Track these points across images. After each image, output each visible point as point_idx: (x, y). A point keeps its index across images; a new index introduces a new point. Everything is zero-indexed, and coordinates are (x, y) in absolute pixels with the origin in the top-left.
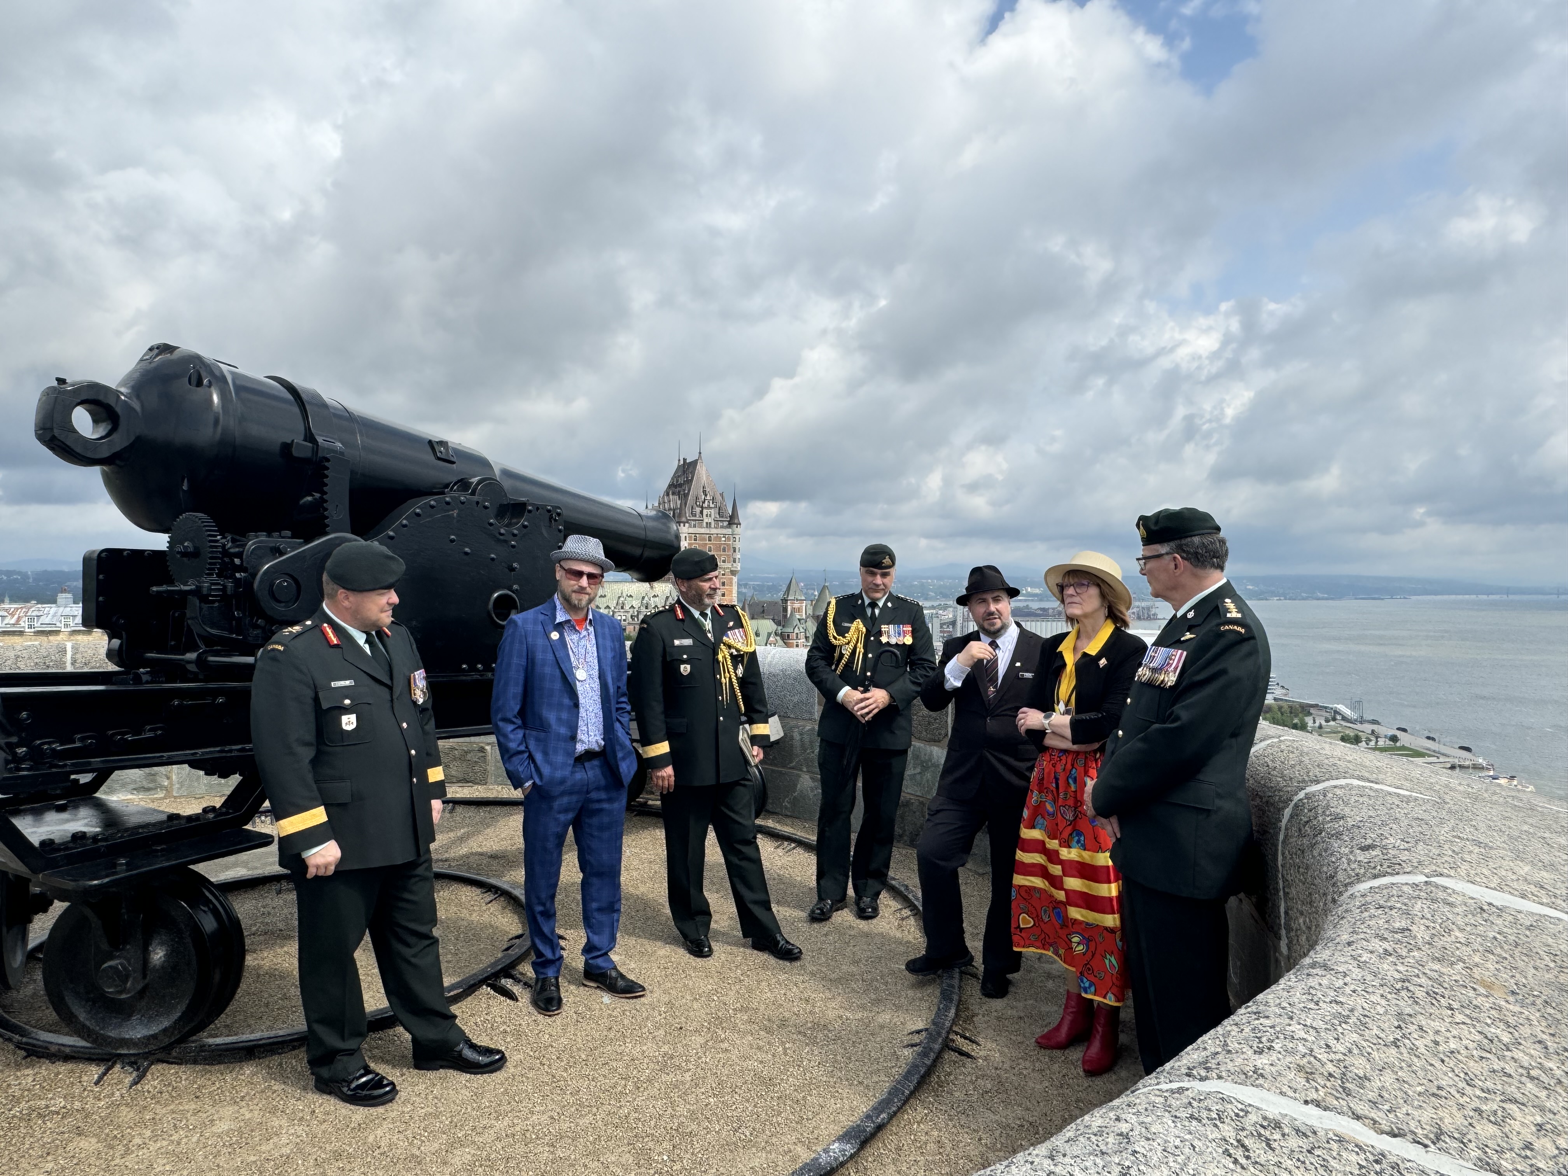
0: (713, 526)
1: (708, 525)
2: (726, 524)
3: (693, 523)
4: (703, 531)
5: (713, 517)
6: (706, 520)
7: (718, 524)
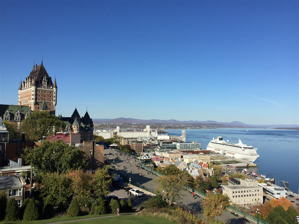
2: (52, 87)
4: (42, 89)
6: (44, 85)
7: (48, 87)
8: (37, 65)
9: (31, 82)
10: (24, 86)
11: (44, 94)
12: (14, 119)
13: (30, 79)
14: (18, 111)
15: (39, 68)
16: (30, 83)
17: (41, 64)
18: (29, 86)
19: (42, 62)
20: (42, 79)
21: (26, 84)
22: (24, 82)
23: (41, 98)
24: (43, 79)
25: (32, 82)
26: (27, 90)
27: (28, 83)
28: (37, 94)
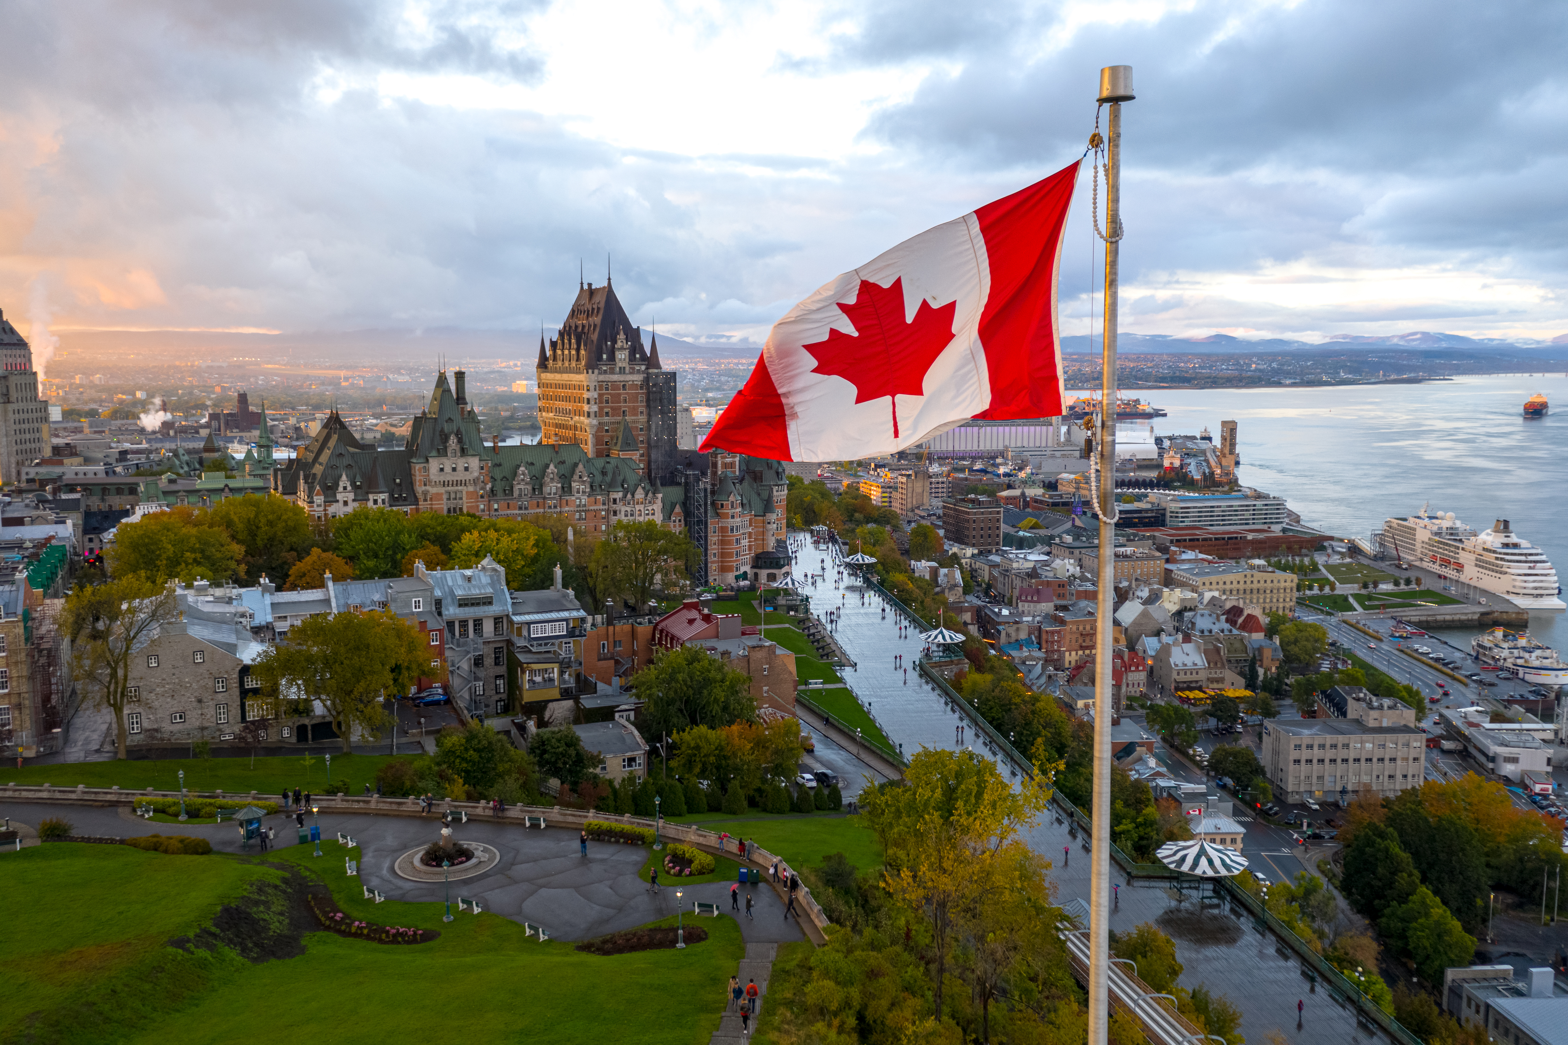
0: (627, 371)
1: (622, 371)
2: (644, 368)
3: (602, 369)
4: (615, 377)
5: (629, 359)
6: (619, 364)
7: (633, 369)
8: (590, 285)
9: (578, 350)
10: (555, 359)
11: (620, 394)
12: (541, 492)
13: (573, 341)
14: (552, 467)
15: (600, 300)
16: (573, 352)
17: (606, 285)
18: (574, 364)
19: (609, 279)
20: (614, 342)
21: (559, 352)
22: (554, 345)
23: (612, 408)
24: (616, 342)
25: (583, 352)
26: (565, 376)
27: (566, 352)
28: (600, 395)
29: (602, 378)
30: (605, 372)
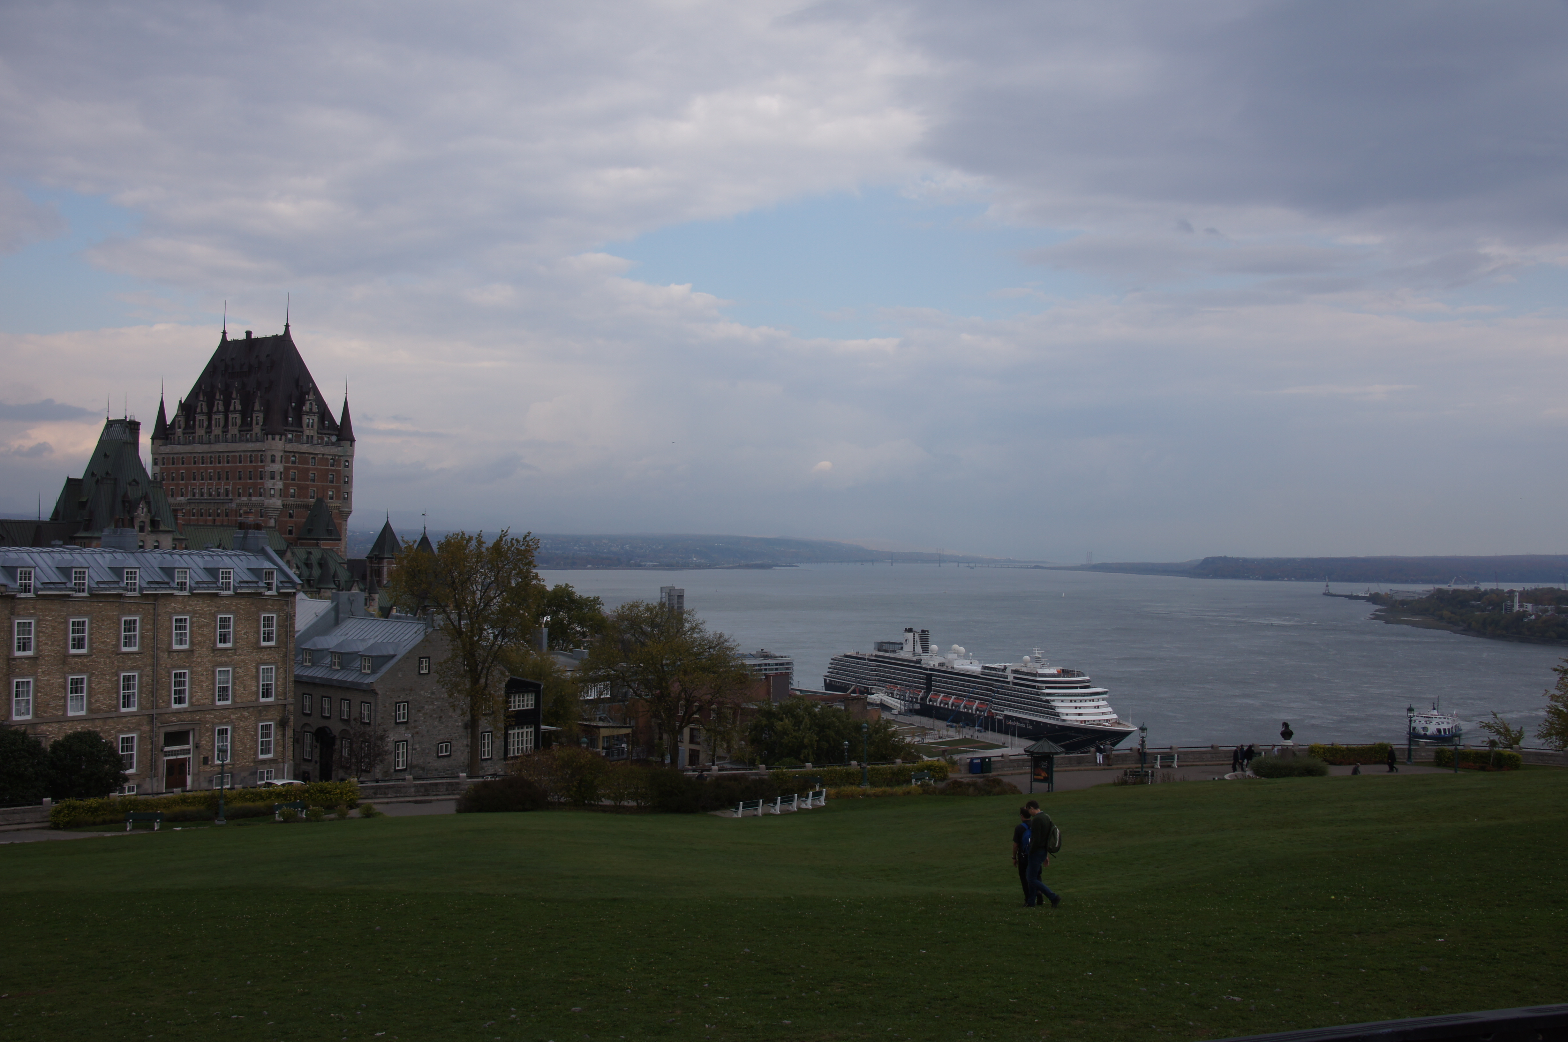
0: (315, 442)
1: (310, 439)
2: (334, 439)
3: (290, 436)
4: (304, 448)
5: (316, 427)
6: (307, 432)
7: (322, 439)
9: (245, 412)
10: (189, 427)
11: (308, 470)
13: (234, 401)
16: (236, 416)
17: (279, 333)
18: (237, 430)
19: (287, 326)
20: (301, 403)
23: (298, 486)
24: (303, 404)
25: (258, 415)
26: (216, 447)
27: (219, 416)
28: (287, 469)
29: (289, 447)
30: (291, 441)
